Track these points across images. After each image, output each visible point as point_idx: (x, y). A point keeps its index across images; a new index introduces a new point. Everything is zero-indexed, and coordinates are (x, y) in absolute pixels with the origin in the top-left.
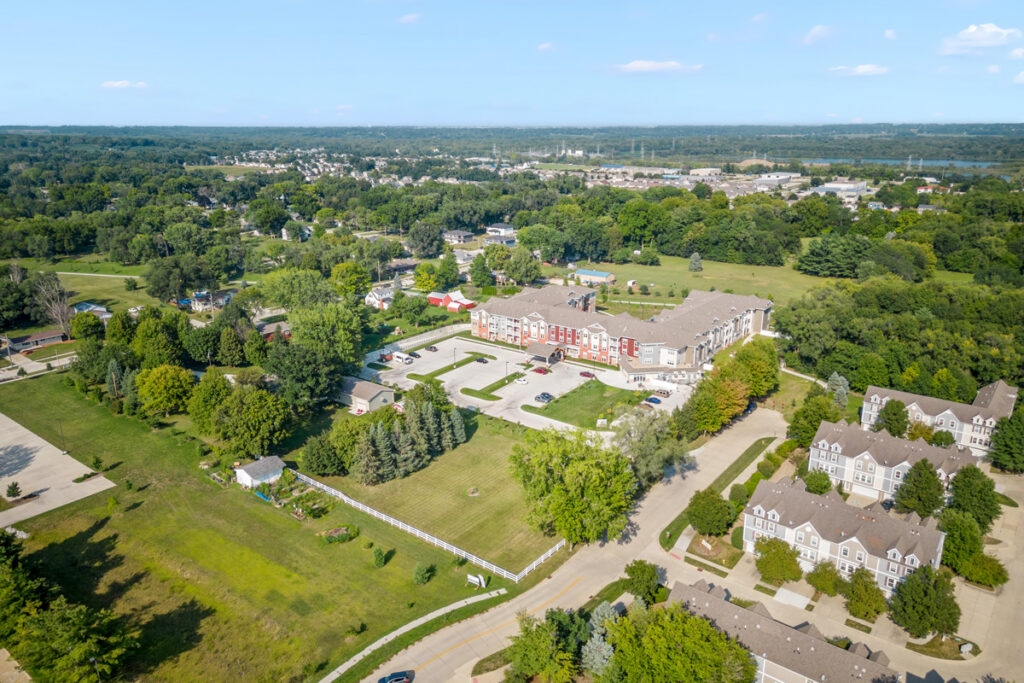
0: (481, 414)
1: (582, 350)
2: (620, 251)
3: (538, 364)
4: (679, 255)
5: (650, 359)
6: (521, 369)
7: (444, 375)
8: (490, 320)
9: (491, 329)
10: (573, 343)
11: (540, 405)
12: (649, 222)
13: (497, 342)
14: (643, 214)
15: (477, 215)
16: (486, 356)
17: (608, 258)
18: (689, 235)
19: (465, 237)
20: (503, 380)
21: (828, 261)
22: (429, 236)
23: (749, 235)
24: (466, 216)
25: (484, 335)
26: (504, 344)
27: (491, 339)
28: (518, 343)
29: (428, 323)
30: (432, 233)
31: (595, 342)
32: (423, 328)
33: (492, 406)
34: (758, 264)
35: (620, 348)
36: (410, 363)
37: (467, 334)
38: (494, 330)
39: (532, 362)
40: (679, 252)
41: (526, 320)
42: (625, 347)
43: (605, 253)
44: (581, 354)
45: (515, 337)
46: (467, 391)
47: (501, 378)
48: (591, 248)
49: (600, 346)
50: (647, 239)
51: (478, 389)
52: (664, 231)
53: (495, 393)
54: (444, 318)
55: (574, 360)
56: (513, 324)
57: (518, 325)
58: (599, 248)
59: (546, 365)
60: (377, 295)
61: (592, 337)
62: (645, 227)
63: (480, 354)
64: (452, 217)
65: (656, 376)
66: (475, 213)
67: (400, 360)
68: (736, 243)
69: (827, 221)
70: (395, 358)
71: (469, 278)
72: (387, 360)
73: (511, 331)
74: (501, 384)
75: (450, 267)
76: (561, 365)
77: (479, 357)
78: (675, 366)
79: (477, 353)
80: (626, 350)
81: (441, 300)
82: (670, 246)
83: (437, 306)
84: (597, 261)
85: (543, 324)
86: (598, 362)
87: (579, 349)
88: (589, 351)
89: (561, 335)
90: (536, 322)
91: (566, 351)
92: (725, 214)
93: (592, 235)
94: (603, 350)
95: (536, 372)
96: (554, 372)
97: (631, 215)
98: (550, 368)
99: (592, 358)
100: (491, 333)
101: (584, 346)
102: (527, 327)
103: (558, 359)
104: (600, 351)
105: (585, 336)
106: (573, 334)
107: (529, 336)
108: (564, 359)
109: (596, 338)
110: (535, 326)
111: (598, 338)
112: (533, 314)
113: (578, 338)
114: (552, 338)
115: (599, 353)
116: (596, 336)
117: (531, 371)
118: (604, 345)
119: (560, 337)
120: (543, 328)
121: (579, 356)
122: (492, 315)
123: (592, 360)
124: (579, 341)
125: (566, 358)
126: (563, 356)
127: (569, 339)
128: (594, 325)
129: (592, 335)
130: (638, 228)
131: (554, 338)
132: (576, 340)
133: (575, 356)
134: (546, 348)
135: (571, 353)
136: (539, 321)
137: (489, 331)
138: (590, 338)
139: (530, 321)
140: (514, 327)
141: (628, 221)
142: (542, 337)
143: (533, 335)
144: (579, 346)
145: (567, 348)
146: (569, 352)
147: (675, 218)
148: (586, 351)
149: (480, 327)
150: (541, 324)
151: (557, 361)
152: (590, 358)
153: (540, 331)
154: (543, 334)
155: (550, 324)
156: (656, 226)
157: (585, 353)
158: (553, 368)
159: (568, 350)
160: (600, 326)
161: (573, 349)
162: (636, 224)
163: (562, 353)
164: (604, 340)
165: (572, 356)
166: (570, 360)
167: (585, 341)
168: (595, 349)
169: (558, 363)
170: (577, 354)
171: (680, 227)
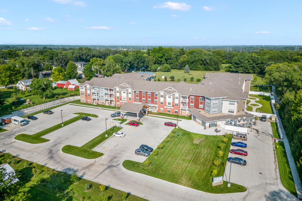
0: (80, 179)
1: (159, 107)
2: (154, 66)
3: (130, 119)
4: (176, 69)
5: (216, 110)
6: (117, 124)
7: (51, 133)
8: (93, 91)
9: (94, 97)
10: (153, 102)
11: (142, 159)
12: (164, 55)
13: (98, 105)
14: (161, 52)
15: (89, 56)
16: (90, 115)
17: (149, 69)
18: (181, 59)
19: (84, 64)
20: (103, 134)
21: (242, 67)
22: (65, 61)
23: (207, 58)
24: (84, 56)
25: (89, 101)
26: (103, 106)
27: (95, 104)
28: (113, 105)
29: (53, 97)
30: (66, 59)
31: (169, 100)
32: (47, 100)
33: (92, 165)
34: (211, 70)
35: (189, 103)
36: (25, 125)
37: (78, 102)
38: (96, 97)
39: (125, 117)
40: (177, 67)
41: (118, 89)
42: (192, 102)
43: (147, 67)
44: (159, 109)
45: (111, 101)
46: (69, 149)
47: (101, 132)
48: (142, 64)
49: (173, 102)
50: (163, 62)
51: (80, 145)
52: (170, 59)
53: (96, 149)
54: (64, 94)
55: (155, 114)
56: (109, 92)
57: (112, 93)
58: (145, 65)
59: (136, 119)
60: (23, 83)
61: (167, 96)
62: (162, 57)
63: (85, 114)
64: (78, 56)
65: (224, 122)
66: (88, 55)
67: (17, 123)
68: (201, 62)
69: (224, 58)
70: (13, 122)
71: (83, 76)
72: (6, 124)
73: (107, 97)
74: (101, 139)
75: (72, 70)
76: (147, 119)
77: (84, 116)
78: (235, 114)
79: (83, 114)
80: (193, 104)
81: (64, 85)
82: (173, 65)
83: (62, 88)
84: (144, 70)
85: (130, 90)
86: (172, 114)
87: (157, 106)
88: (165, 107)
89: (144, 97)
90: (125, 90)
91: (149, 108)
92: (193, 52)
93: (141, 58)
94: (176, 105)
95: (130, 125)
96: (142, 124)
97: (156, 52)
98: (140, 121)
99: (170, 112)
100: (94, 99)
101: (161, 103)
102: (119, 93)
103: (144, 114)
104: (173, 106)
105: (161, 97)
106: (152, 95)
107: (120, 99)
108: (148, 113)
109: (170, 97)
110: (125, 93)
111: (172, 97)
112: (123, 84)
113: (156, 98)
114: (137, 100)
115: (172, 108)
116: (170, 96)
117: (126, 124)
118: (177, 101)
119: (143, 98)
120: (131, 93)
121: (158, 111)
122: (94, 87)
123: (170, 113)
124: (157, 100)
125: (149, 113)
126: (147, 112)
127: (149, 99)
128: (168, 88)
129: (167, 95)
130: (160, 57)
131: (138, 100)
132: (155, 100)
133: (155, 111)
134: (136, 106)
135: (152, 109)
136: (128, 89)
137: (92, 98)
138: (165, 98)
139: (121, 89)
140: (110, 94)
141: (155, 55)
142: (131, 100)
143: (124, 99)
144: (157, 104)
145: (149, 106)
146: (151, 109)
147: (174, 53)
148: (163, 107)
149: (86, 96)
150: (129, 91)
151: (144, 115)
152: (168, 112)
153: (128, 96)
154: (131, 97)
155: (135, 90)
156: (167, 56)
157: (162, 109)
158: (141, 121)
159: (150, 107)
160: (173, 89)
161: (152, 107)
162: (158, 56)
163: (147, 110)
164: (176, 98)
165: (152, 112)
166: (152, 114)
167: (162, 100)
168: (169, 105)
169: (145, 117)
170: (156, 109)
171: (176, 57)
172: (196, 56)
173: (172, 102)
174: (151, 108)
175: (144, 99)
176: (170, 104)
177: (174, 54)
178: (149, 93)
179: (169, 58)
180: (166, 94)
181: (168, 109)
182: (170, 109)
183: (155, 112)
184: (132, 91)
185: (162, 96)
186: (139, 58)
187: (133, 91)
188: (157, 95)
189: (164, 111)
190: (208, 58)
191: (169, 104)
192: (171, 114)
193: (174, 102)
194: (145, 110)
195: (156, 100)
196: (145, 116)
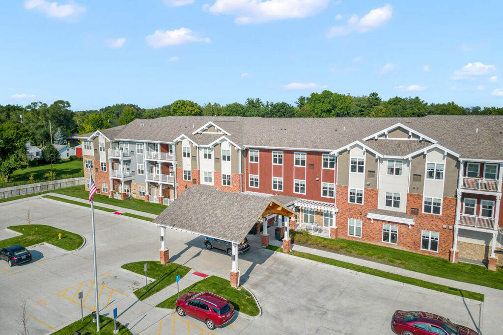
1: (343, 217)
8: (117, 153)
9: (120, 172)
10: (313, 193)
12: (334, 107)
13: (127, 201)
14: (327, 100)
18: (373, 114)
25: (106, 188)
27: (118, 197)
31: (392, 184)
37: (79, 190)
38: (121, 175)
39: (186, 257)
41: (186, 144)
44: (342, 224)
45: (166, 188)
49: (415, 195)
52: (348, 114)
55: (325, 247)
56: (159, 157)
57: (171, 158)
61: (383, 168)
62: (329, 112)
73: (157, 176)
85: (226, 147)
86: (408, 250)
87: (334, 210)
88: (371, 216)
89: (278, 173)
90: (210, 145)
91: (296, 217)
92: (399, 100)
93: (286, 110)
94: (428, 209)
95: (181, 311)
96: (254, 310)
97: (316, 102)
98: (246, 286)
99: (394, 239)
100: (117, 182)
101: (352, 200)
102: (190, 159)
103: (275, 243)
104: (414, 212)
105: (354, 169)
106: (311, 166)
107: (195, 181)
108: (292, 242)
109: (398, 171)
110: (210, 156)
111: (406, 170)
112: (204, 127)
113: (330, 177)
114: (252, 184)
115: (410, 222)
116: (395, 165)
117: (162, 305)
118: (434, 190)
119: (273, 178)
120: (229, 159)
121: (335, 232)
122: (118, 142)
123: (395, 246)
124: (334, 186)
125: (297, 237)
126: (286, 234)
127: (300, 181)
128: (386, 131)
129: (381, 160)
130: (325, 112)
131: (256, 183)
132: (323, 184)
133: (321, 231)
134: (233, 205)
135: (312, 222)
136: (218, 141)
137: (111, 177)
138: (372, 173)
139: (195, 144)
140: (163, 163)
141: (314, 107)
142: (229, 183)
143: (206, 179)
144: (333, 201)
145: (298, 209)
146: (306, 221)
147: (357, 103)
148: (361, 215)
149: (97, 170)
150: (222, 148)
151: (274, 248)
152: (386, 238)
153: (220, 170)
154: (230, 174)
155: (246, 146)
156: (341, 109)
157: (355, 223)
158: (255, 286)
159: (301, 215)
160: (411, 131)
161: (311, 212)
162: (322, 109)
163: (286, 224)
164: (430, 175)
165: (312, 233)
166: (311, 246)
167: (357, 182)
168: (392, 208)
169: (276, 260)
170: (326, 224)
171: (361, 111)
172: (406, 106)
173: (409, 195)
174: (306, 217)
175: (278, 179)
176: (397, 204)
177: (357, 105)
178: (301, 157)
179: (346, 112)
180: (378, 154)
181: (384, 226)
182: (397, 228)
183: (322, 235)
184: (233, 150)
185: (358, 167)
186: (280, 111)
187: (237, 147)
188: (332, 165)
189: (366, 236)
190: (437, 111)
191: (389, 203)
192: (401, 248)
193: (416, 193)
194: (280, 226)
195: (328, 185)
196: (277, 254)
